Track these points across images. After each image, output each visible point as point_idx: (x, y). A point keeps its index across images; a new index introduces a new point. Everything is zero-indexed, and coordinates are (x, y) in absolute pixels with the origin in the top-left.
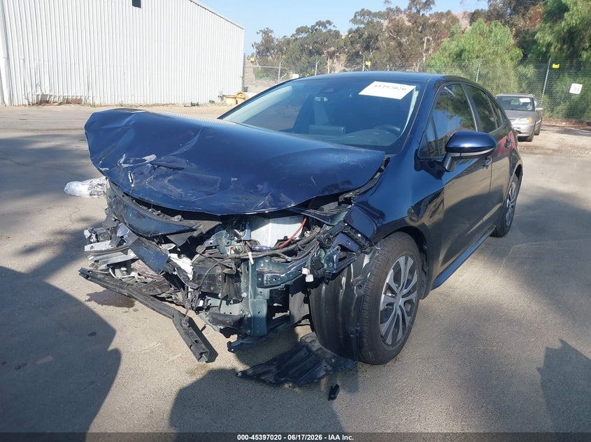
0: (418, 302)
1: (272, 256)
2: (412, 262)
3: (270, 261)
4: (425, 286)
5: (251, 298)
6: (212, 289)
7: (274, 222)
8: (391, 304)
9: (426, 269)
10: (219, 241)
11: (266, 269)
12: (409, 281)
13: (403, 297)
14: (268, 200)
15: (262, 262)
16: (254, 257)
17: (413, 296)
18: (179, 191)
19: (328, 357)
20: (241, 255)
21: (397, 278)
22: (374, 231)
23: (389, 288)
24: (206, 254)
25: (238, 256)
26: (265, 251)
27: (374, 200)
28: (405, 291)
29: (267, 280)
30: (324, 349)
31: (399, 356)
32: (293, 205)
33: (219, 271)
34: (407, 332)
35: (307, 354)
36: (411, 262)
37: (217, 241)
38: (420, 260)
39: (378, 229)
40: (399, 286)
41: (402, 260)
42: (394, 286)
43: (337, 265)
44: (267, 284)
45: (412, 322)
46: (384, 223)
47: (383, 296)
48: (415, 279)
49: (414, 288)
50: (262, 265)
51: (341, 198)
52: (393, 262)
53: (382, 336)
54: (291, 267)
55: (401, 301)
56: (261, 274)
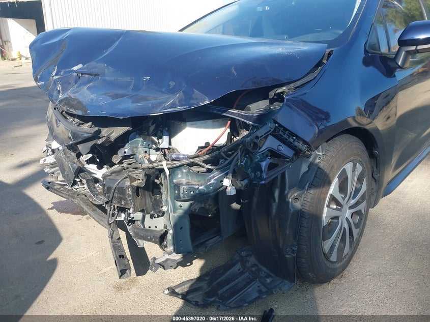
0: (367, 211)
1: (191, 165)
2: (361, 168)
3: (189, 172)
4: (375, 194)
5: (171, 212)
6: (123, 203)
7: (192, 126)
8: (337, 218)
9: (376, 177)
10: (135, 149)
11: (184, 181)
12: (357, 191)
13: (350, 208)
14: (178, 98)
15: (179, 172)
16: (169, 166)
17: (362, 207)
18: (93, 96)
19: (262, 275)
20: (155, 165)
21: (342, 188)
22: (315, 134)
23: (333, 199)
24: (125, 165)
25: (151, 166)
26: (182, 159)
27: (313, 96)
28: (353, 202)
29: (183, 193)
30: (259, 265)
31: (346, 272)
32: (206, 102)
33: (128, 183)
34: (355, 245)
35: (242, 270)
36: (359, 168)
37: (132, 149)
38: (369, 166)
39: (320, 132)
40: (346, 196)
41: (348, 167)
42: (339, 197)
43: (267, 174)
44: (184, 197)
45: (361, 235)
46: (328, 125)
47: (326, 209)
48: (364, 188)
49: (363, 197)
50: (180, 176)
51: (271, 94)
52: (338, 169)
53: (324, 254)
54: (212, 178)
55: (348, 214)
56: (177, 186)
